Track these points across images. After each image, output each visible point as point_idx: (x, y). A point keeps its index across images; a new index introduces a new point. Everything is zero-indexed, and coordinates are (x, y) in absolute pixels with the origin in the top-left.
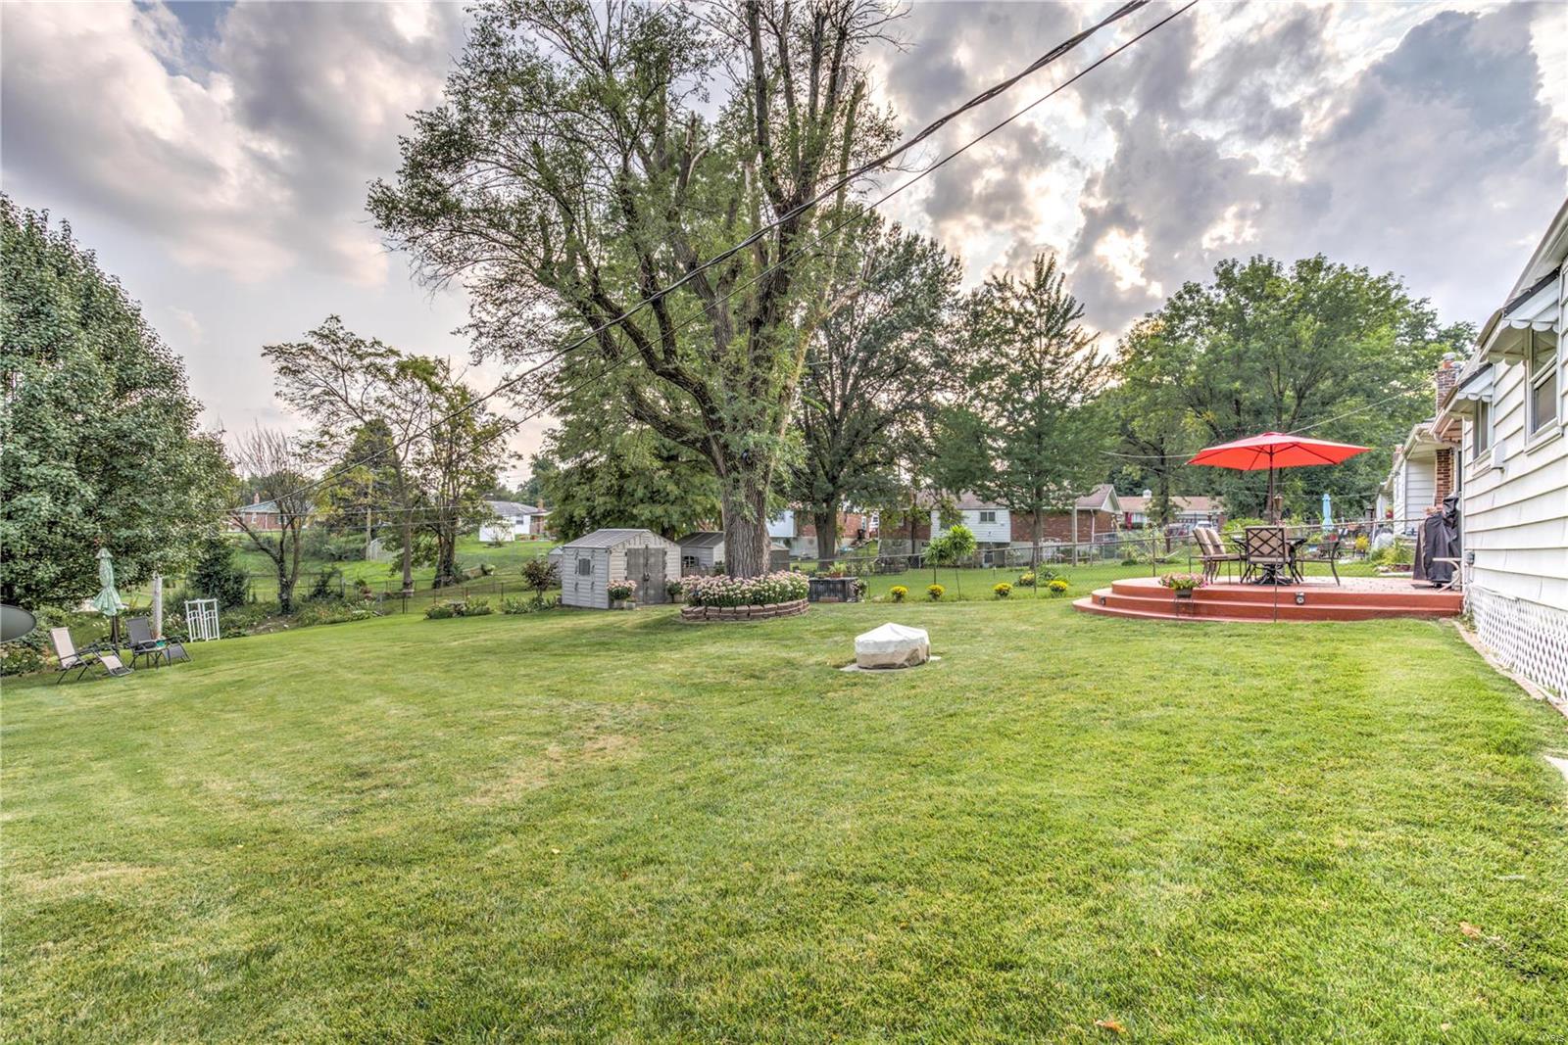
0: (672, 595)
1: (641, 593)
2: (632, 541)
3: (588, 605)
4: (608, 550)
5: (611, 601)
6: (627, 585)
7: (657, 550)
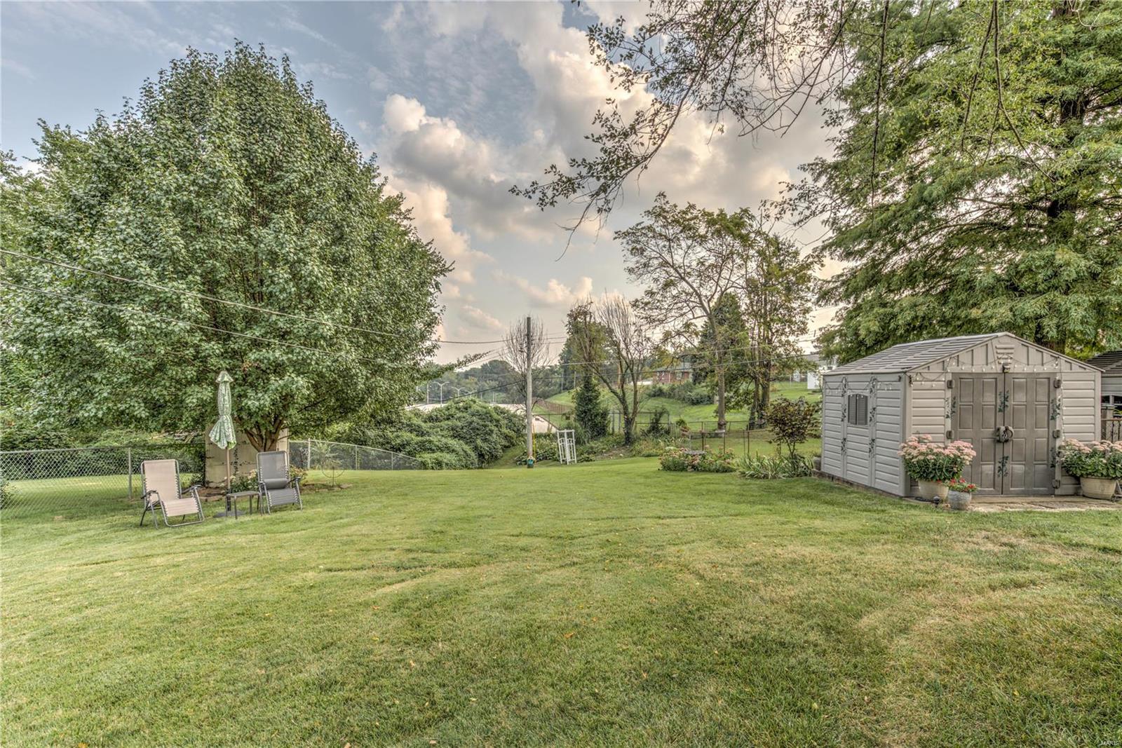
0: (1077, 479)
1: (988, 468)
2: (964, 357)
3: (865, 481)
4: (905, 376)
5: (911, 484)
6: (951, 450)
7: (1034, 377)
